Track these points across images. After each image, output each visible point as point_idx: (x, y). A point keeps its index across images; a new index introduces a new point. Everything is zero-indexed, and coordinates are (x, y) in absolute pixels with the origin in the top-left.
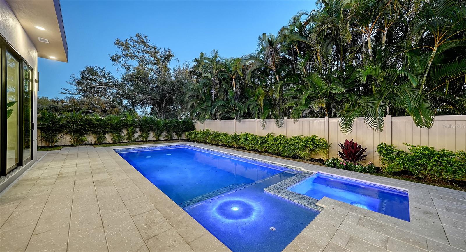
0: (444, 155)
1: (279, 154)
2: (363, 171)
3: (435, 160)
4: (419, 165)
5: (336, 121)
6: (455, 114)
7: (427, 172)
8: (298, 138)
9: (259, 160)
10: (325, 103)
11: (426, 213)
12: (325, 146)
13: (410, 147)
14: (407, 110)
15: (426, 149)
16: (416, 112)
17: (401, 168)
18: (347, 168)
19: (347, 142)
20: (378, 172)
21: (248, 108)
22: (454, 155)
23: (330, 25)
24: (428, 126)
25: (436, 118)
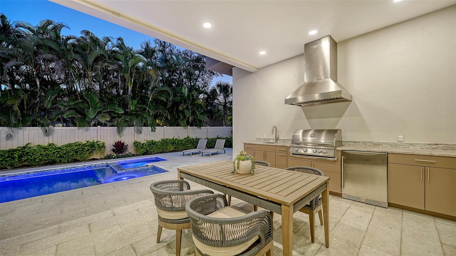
10: (108, 117)
13: (147, 141)
14: (149, 125)
15: (152, 141)
16: (151, 125)
18: (121, 157)
19: (116, 142)
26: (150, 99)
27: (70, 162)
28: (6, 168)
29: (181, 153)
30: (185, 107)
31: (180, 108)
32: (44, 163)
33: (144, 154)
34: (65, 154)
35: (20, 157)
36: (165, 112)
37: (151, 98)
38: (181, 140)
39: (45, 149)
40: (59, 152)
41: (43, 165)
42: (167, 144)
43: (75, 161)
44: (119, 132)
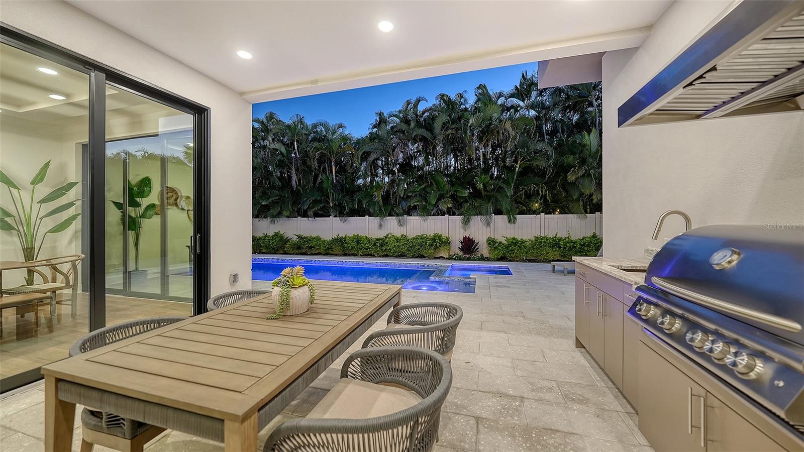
0: (523, 242)
1: (402, 256)
2: (479, 259)
3: (519, 246)
4: (510, 250)
5: (458, 219)
6: (526, 214)
7: (514, 255)
8: (422, 237)
9: (391, 263)
10: (451, 203)
11: (518, 272)
12: (447, 243)
13: (505, 238)
14: (504, 211)
15: (514, 239)
16: (508, 213)
17: (501, 255)
18: (469, 259)
19: (464, 238)
20: (488, 259)
21: (360, 202)
22: (527, 242)
23: (454, 132)
24: (514, 223)
25: (518, 217)
26: (517, 169)
27: (416, 257)
28: (374, 256)
29: (549, 266)
30: (581, 173)
31: (571, 177)
32: (398, 255)
33: (498, 260)
34: (411, 247)
35: (382, 245)
36: (542, 188)
37: (518, 166)
38: (572, 242)
39: (397, 240)
40: (406, 244)
41: (396, 257)
42: (541, 247)
43: (422, 257)
44: (466, 222)
